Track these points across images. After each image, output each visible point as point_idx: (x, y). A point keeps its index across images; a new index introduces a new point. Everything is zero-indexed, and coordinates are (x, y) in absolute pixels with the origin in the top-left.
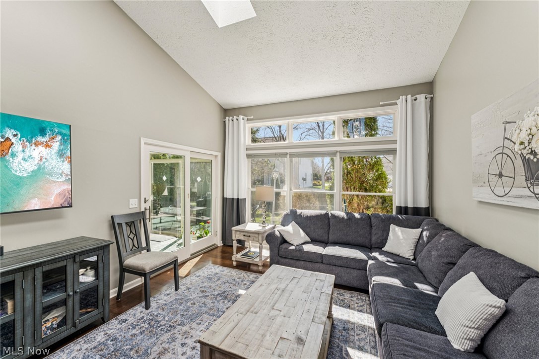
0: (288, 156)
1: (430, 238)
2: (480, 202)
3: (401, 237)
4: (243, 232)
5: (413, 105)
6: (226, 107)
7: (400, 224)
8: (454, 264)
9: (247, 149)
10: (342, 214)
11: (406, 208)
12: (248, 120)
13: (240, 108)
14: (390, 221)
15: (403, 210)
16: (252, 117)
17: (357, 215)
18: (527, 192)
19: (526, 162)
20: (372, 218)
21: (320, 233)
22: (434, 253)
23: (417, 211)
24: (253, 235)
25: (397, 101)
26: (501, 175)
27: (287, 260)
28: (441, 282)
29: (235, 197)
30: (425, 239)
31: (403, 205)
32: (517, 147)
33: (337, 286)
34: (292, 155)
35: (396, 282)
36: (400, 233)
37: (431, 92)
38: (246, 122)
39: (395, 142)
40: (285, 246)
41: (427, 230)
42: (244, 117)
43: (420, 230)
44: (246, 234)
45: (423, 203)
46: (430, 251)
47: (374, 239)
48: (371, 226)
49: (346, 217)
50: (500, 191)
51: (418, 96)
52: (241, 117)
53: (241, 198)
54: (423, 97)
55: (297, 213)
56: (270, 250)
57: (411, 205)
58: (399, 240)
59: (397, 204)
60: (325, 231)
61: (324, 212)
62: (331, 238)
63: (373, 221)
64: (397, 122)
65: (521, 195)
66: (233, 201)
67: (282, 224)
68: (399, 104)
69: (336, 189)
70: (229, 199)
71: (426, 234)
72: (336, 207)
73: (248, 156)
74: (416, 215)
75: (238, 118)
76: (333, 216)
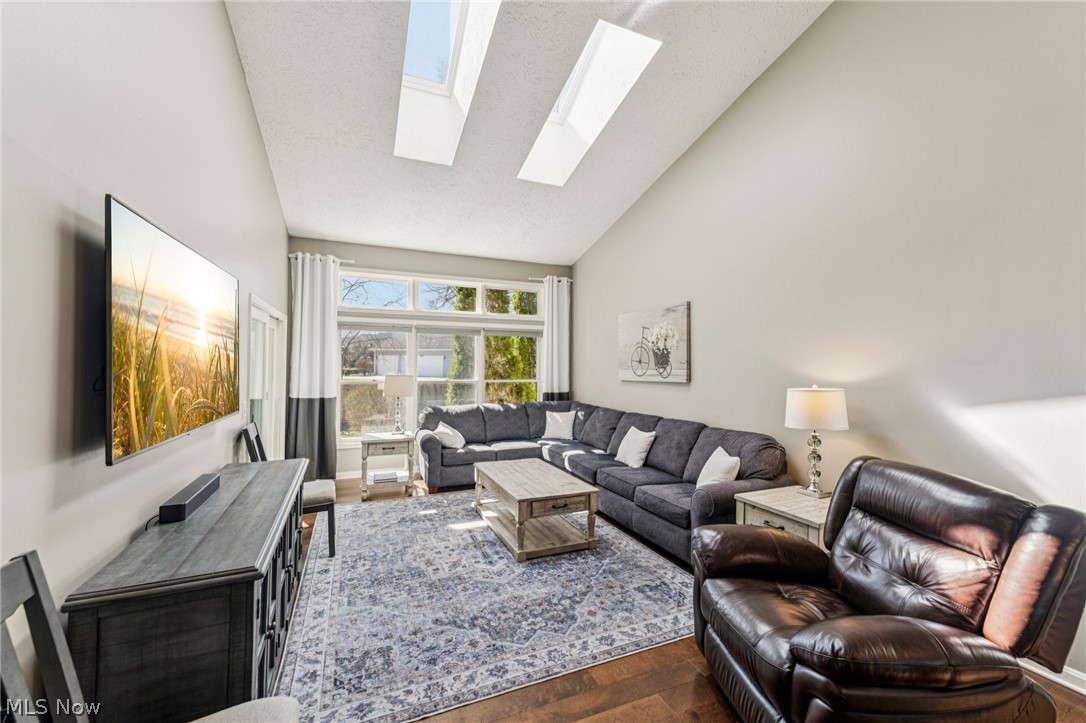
0: (414, 330)
1: (587, 417)
2: (624, 381)
3: (561, 421)
4: (382, 443)
5: (558, 286)
6: (294, 233)
7: (554, 409)
8: (615, 429)
9: (339, 314)
10: (497, 406)
11: (553, 394)
12: (341, 264)
14: (542, 409)
15: (549, 396)
16: (353, 262)
17: (513, 406)
18: (655, 372)
19: (655, 354)
20: (528, 408)
21: (477, 431)
22: (598, 425)
23: (561, 396)
24: (400, 445)
25: (544, 280)
26: (640, 362)
27: (454, 468)
28: (608, 445)
29: (317, 396)
30: (581, 418)
31: (550, 392)
32: (650, 345)
34: (419, 329)
35: (581, 452)
36: (558, 417)
37: (571, 277)
38: (338, 267)
39: (542, 323)
40: (446, 451)
41: (580, 410)
42: (335, 259)
43: (573, 413)
44: (384, 446)
45: (566, 389)
46: (593, 425)
47: (532, 429)
48: (528, 416)
49: (502, 409)
50: (639, 372)
51: (561, 278)
52: (318, 256)
53: (326, 397)
54: (564, 280)
55: (441, 410)
56: (430, 462)
57: (556, 391)
58: (559, 424)
59: (544, 390)
60: (481, 427)
61: (475, 406)
62: (489, 436)
63: (529, 410)
64: (543, 302)
65: (652, 374)
66: (310, 401)
67: (424, 427)
68: (546, 284)
69: (478, 376)
70: (304, 400)
71: (581, 414)
72: (479, 400)
73: (341, 325)
74: (562, 400)
75: (323, 258)
76: (487, 409)
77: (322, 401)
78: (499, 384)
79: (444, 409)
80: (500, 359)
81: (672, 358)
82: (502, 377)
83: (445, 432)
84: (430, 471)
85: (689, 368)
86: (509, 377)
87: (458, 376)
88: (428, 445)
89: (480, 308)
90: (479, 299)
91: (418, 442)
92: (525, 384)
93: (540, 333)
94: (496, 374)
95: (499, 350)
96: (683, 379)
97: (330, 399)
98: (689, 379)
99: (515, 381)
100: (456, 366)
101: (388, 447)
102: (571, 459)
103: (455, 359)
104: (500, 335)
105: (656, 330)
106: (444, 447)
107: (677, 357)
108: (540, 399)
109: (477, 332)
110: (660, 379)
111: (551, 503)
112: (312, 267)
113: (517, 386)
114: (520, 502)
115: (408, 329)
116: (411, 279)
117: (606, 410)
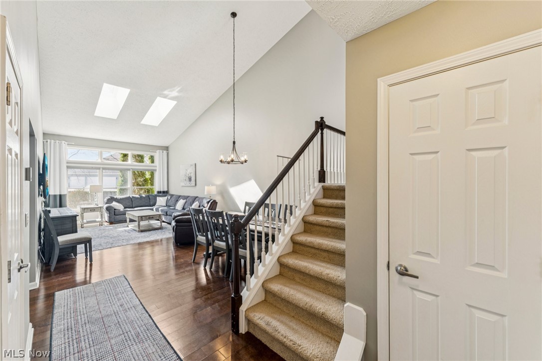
0: (101, 169)
1: (171, 198)
2: (181, 186)
4: (90, 208)
5: (162, 154)
7: (160, 196)
8: (177, 200)
9: (67, 163)
10: (137, 196)
12: (68, 144)
13: (59, 135)
14: (155, 197)
15: (159, 192)
16: (73, 143)
17: (144, 196)
19: (189, 178)
21: (129, 204)
22: (173, 200)
23: (164, 192)
24: (97, 209)
25: (157, 151)
26: (186, 180)
27: (119, 216)
28: (175, 205)
29: (58, 193)
32: (187, 175)
33: (142, 220)
34: (104, 169)
35: (166, 208)
36: (161, 199)
37: (168, 151)
38: (67, 146)
39: (156, 167)
40: (116, 211)
42: (65, 142)
43: (167, 197)
45: (166, 189)
47: (151, 203)
48: (149, 199)
49: (139, 197)
50: (185, 183)
51: (163, 151)
52: (57, 141)
53: (62, 193)
54: (165, 152)
55: (114, 198)
56: (109, 214)
57: (162, 190)
58: (161, 201)
59: (157, 190)
60: (130, 203)
61: (128, 196)
62: (134, 206)
63: (150, 197)
64: (156, 159)
65: (188, 183)
66: (55, 196)
67: (107, 203)
68: (157, 153)
69: (129, 185)
70: (52, 195)
71: (169, 197)
72: (129, 194)
73: (68, 167)
74: (164, 193)
75: (60, 142)
76: (133, 197)
77: (60, 196)
78: (140, 189)
79: (115, 197)
80: (140, 179)
81: (192, 179)
82: (140, 186)
83: (115, 204)
84: (110, 217)
85: (196, 182)
86: (144, 186)
87: (121, 186)
88: (108, 209)
89: (130, 161)
90: (130, 158)
91: (105, 207)
92: (150, 188)
93: (156, 170)
94: (138, 185)
95: (139, 176)
96: (194, 185)
97: (64, 195)
98: (196, 185)
99: (146, 187)
100: (121, 182)
101: (92, 210)
102: (161, 210)
103: (120, 179)
104: (140, 171)
105: (189, 171)
106: (115, 209)
107: (193, 179)
108: (156, 193)
109: (129, 170)
110: (189, 185)
111: (148, 217)
112: (54, 145)
113: (147, 189)
114: (138, 217)
115: (99, 168)
116: (100, 150)
117: (176, 195)
